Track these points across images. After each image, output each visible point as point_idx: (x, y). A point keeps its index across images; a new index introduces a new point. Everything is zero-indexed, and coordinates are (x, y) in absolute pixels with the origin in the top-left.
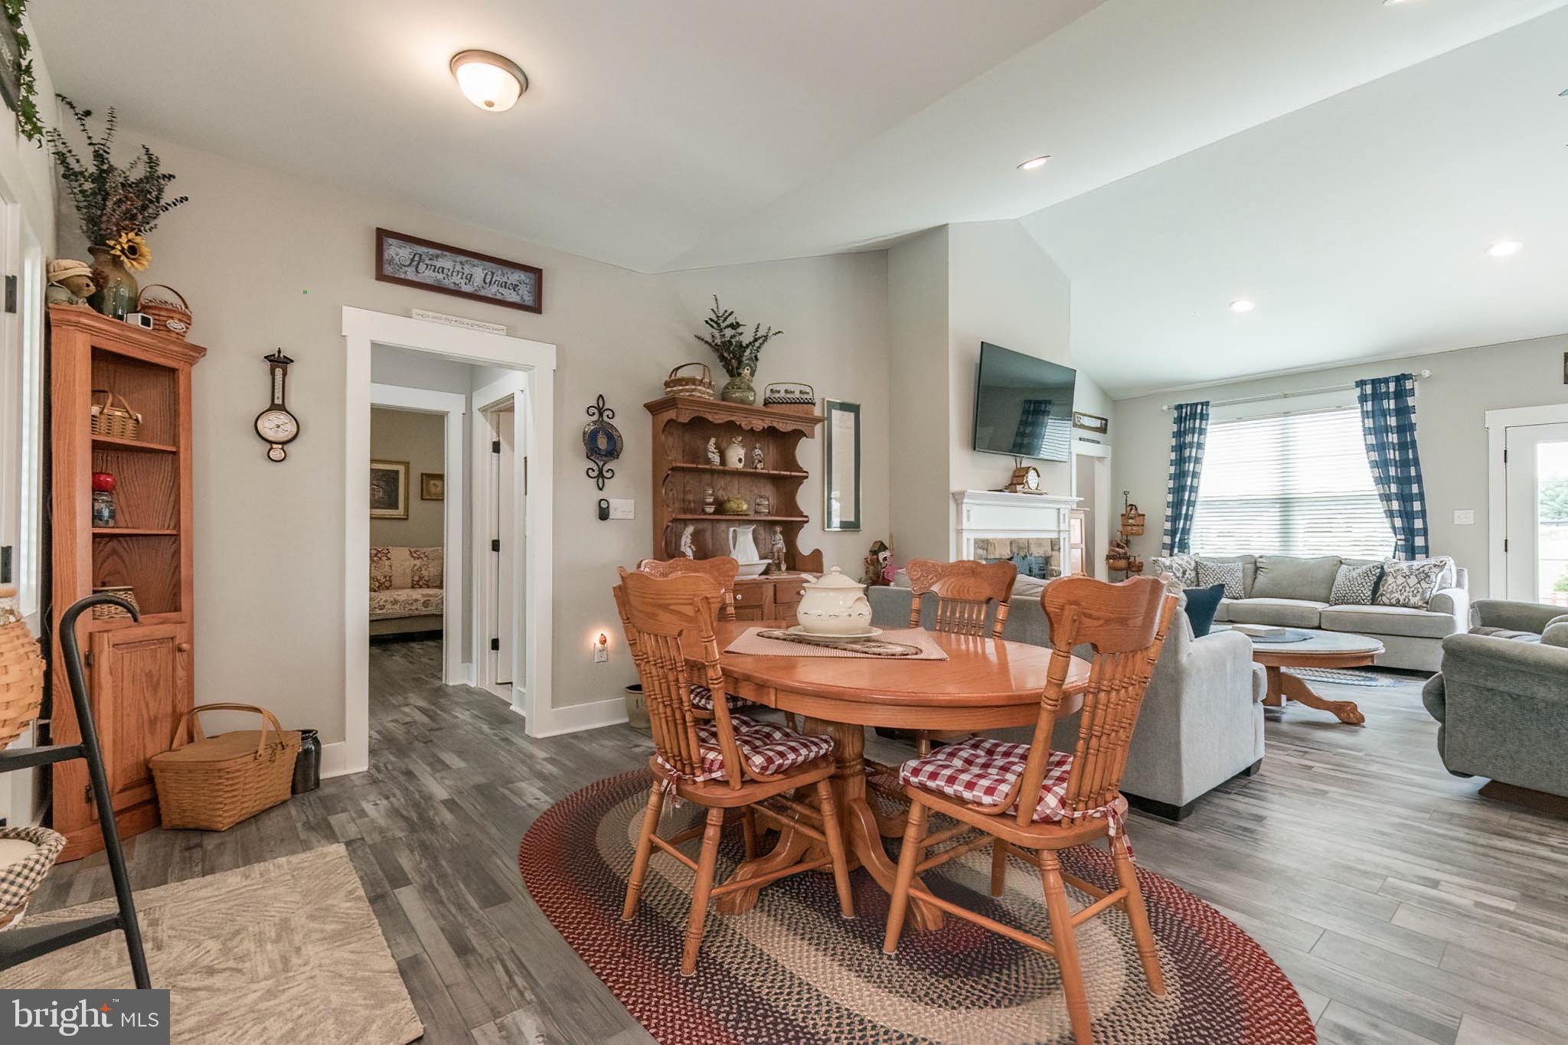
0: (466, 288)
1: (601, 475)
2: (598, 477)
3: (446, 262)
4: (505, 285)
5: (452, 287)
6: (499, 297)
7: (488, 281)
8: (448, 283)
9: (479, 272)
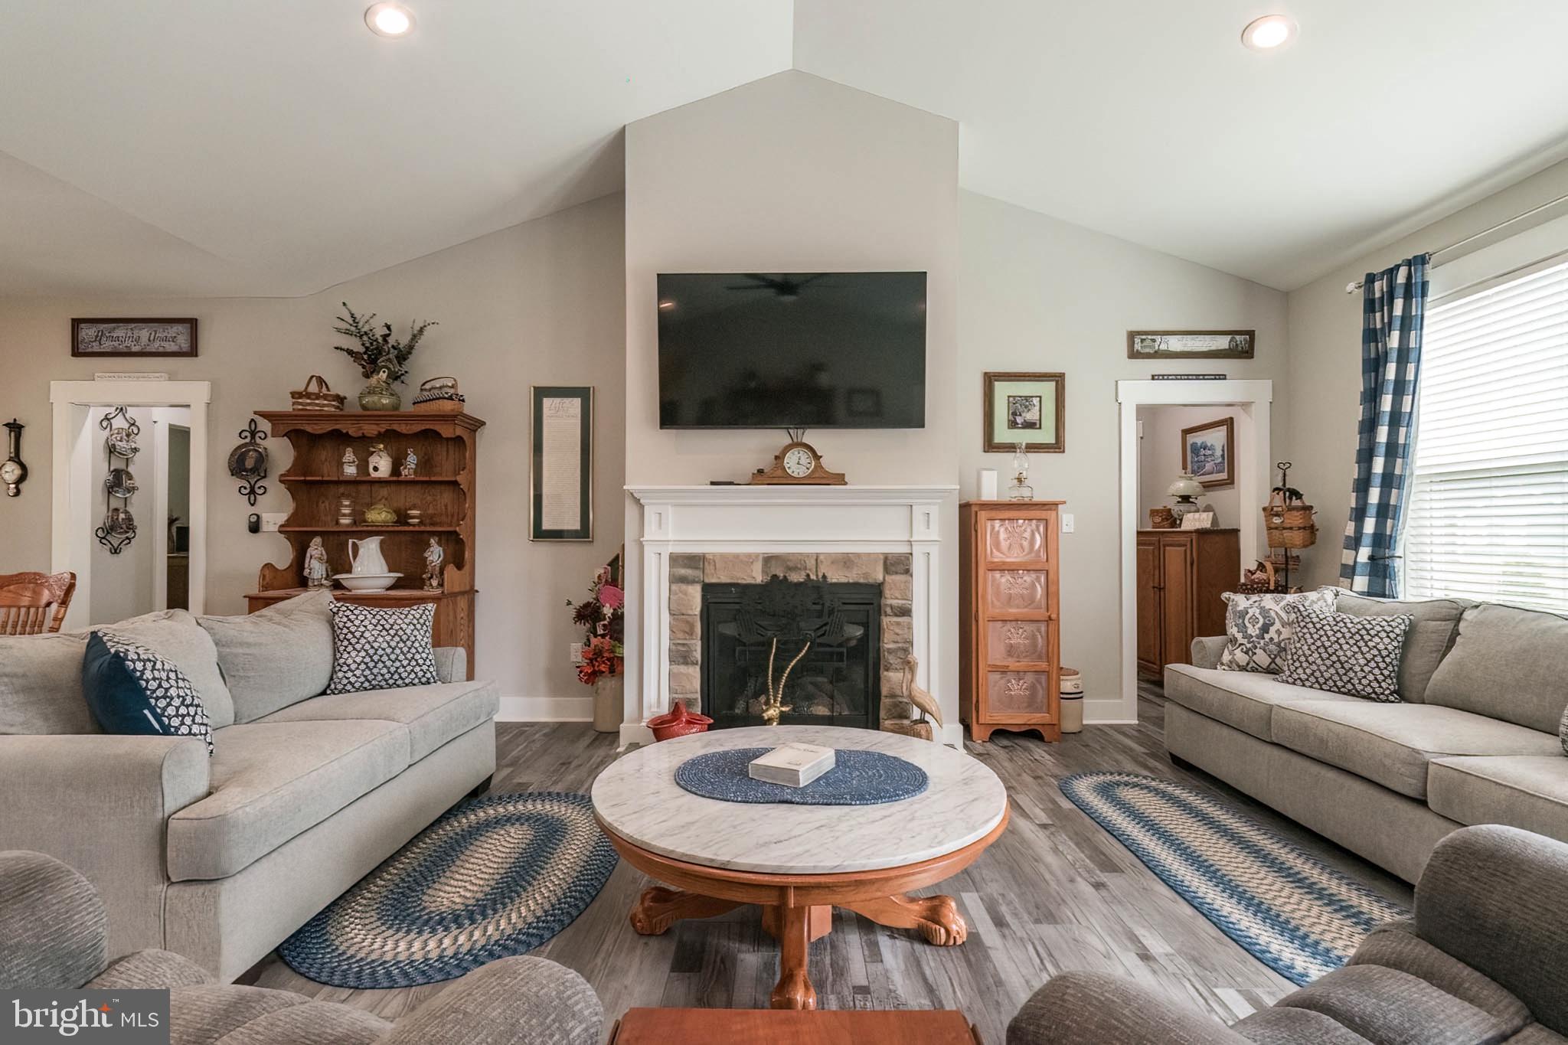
0: (135, 349)
1: (252, 491)
2: (249, 493)
3: (120, 332)
4: (166, 339)
5: (125, 350)
6: (161, 350)
7: (152, 338)
8: (122, 348)
9: (144, 333)
